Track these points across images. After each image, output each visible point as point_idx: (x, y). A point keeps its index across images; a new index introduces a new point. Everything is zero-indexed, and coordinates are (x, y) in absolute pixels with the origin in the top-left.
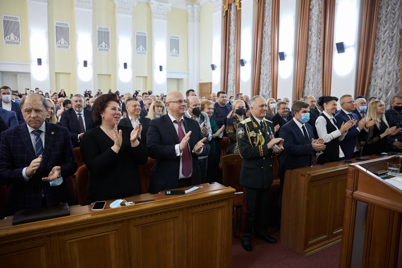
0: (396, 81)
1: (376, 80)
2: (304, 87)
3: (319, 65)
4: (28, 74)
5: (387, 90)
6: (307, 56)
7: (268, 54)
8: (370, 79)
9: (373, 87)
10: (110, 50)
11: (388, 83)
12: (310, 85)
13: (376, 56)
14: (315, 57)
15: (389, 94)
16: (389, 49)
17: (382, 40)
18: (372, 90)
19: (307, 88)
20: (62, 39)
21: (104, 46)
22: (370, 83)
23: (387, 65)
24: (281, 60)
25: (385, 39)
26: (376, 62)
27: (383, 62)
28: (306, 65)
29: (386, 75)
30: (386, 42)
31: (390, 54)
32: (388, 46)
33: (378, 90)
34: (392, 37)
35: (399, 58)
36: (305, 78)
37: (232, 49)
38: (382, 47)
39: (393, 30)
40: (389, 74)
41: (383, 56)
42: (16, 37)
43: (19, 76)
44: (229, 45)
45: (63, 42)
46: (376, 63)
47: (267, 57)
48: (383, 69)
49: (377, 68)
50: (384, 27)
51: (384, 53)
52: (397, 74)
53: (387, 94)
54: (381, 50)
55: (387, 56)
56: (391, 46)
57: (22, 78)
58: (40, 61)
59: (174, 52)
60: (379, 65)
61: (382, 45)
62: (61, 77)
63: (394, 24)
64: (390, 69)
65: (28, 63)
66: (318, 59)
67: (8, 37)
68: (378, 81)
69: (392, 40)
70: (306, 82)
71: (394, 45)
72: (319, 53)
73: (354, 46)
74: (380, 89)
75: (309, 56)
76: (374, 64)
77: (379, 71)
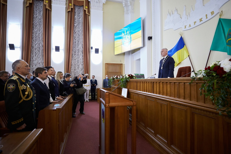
1: (33, 66)
13: (32, 55)
16: (38, 52)
23: (38, 59)
25: (36, 48)
27: (36, 58)
29: (38, 64)
31: (39, 55)
34: (39, 48)
35: (43, 58)
38: (35, 51)
39: (39, 44)
40: (39, 64)
41: (36, 55)
46: (32, 58)
50: (35, 42)
51: (36, 54)
52: (42, 64)
54: (34, 52)
56: (39, 52)
60: (34, 59)
61: (35, 50)
63: (40, 42)
64: (40, 62)
69: (39, 49)
71: (40, 51)
73: (20, 48)
76: (31, 58)
77: (34, 62)
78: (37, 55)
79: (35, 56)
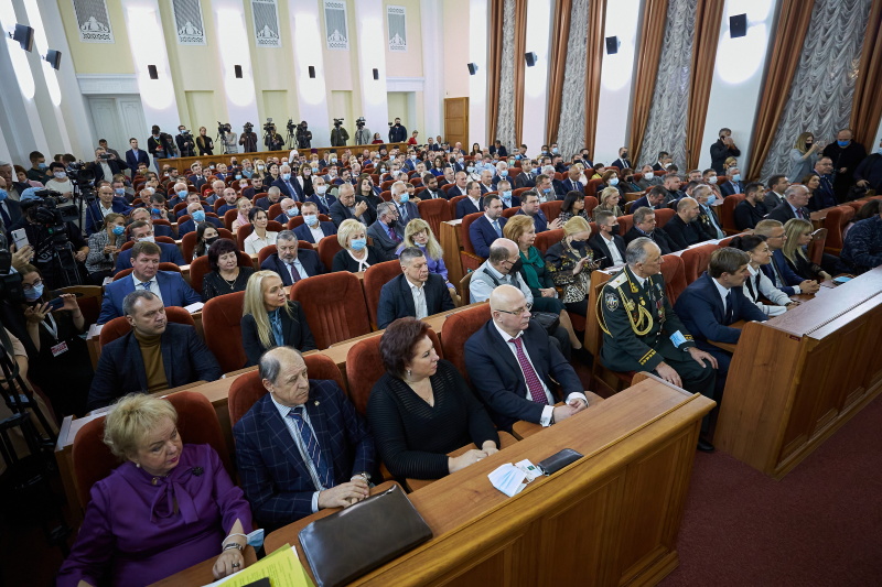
0: (845, 94)
1: (801, 91)
2: (651, 105)
3: (685, 61)
4: (135, 97)
5: (822, 111)
6: (662, 41)
7: (581, 41)
8: (790, 88)
9: (793, 105)
10: (279, 41)
11: (828, 97)
12: (665, 100)
13: (810, 42)
14: (679, 46)
15: (825, 120)
16: (840, 26)
17: (828, 7)
18: (790, 111)
19: (656, 107)
20: (189, 23)
21: (267, 34)
22: (789, 96)
23: (831, 59)
24: (609, 53)
25: (834, 6)
26: (807, 53)
27: (824, 53)
28: (659, 62)
29: (826, 81)
30: (837, 12)
31: (841, 39)
32: (840, 21)
33: (803, 110)
35: (857, 47)
36: (654, 87)
37: (509, 33)
38: (826, 24)
41: (824, 43)
42: (101, 25)
43: (118, 100)
44: (502, 23)
45: (190, 31)
46: (808, 57)
47: (578, 47)
48: (821, 69)
49: (808, 67)
51: (828, 37)
53: (821, 118)
54: (822, 30)
55: (834, 42)
56: (845, 21)
57: (125, 105)
58: (153, 72)
59: (397, 41)
60: (814, 60)
61: (825, 19)
62: (197, 99)
65: (131, 76)
66: (684, 49)
67: (87, 24)
68: (807, 92)
69: (849, 9)
70: (657, 95)
71: (852, 18)
72: (687, 37)
73: (766, 22)
74: (808, 110)
75: (666, 43)
76: (803, 58)
77: (812, 73)
78: (829, 41)
79: (819, 45)
